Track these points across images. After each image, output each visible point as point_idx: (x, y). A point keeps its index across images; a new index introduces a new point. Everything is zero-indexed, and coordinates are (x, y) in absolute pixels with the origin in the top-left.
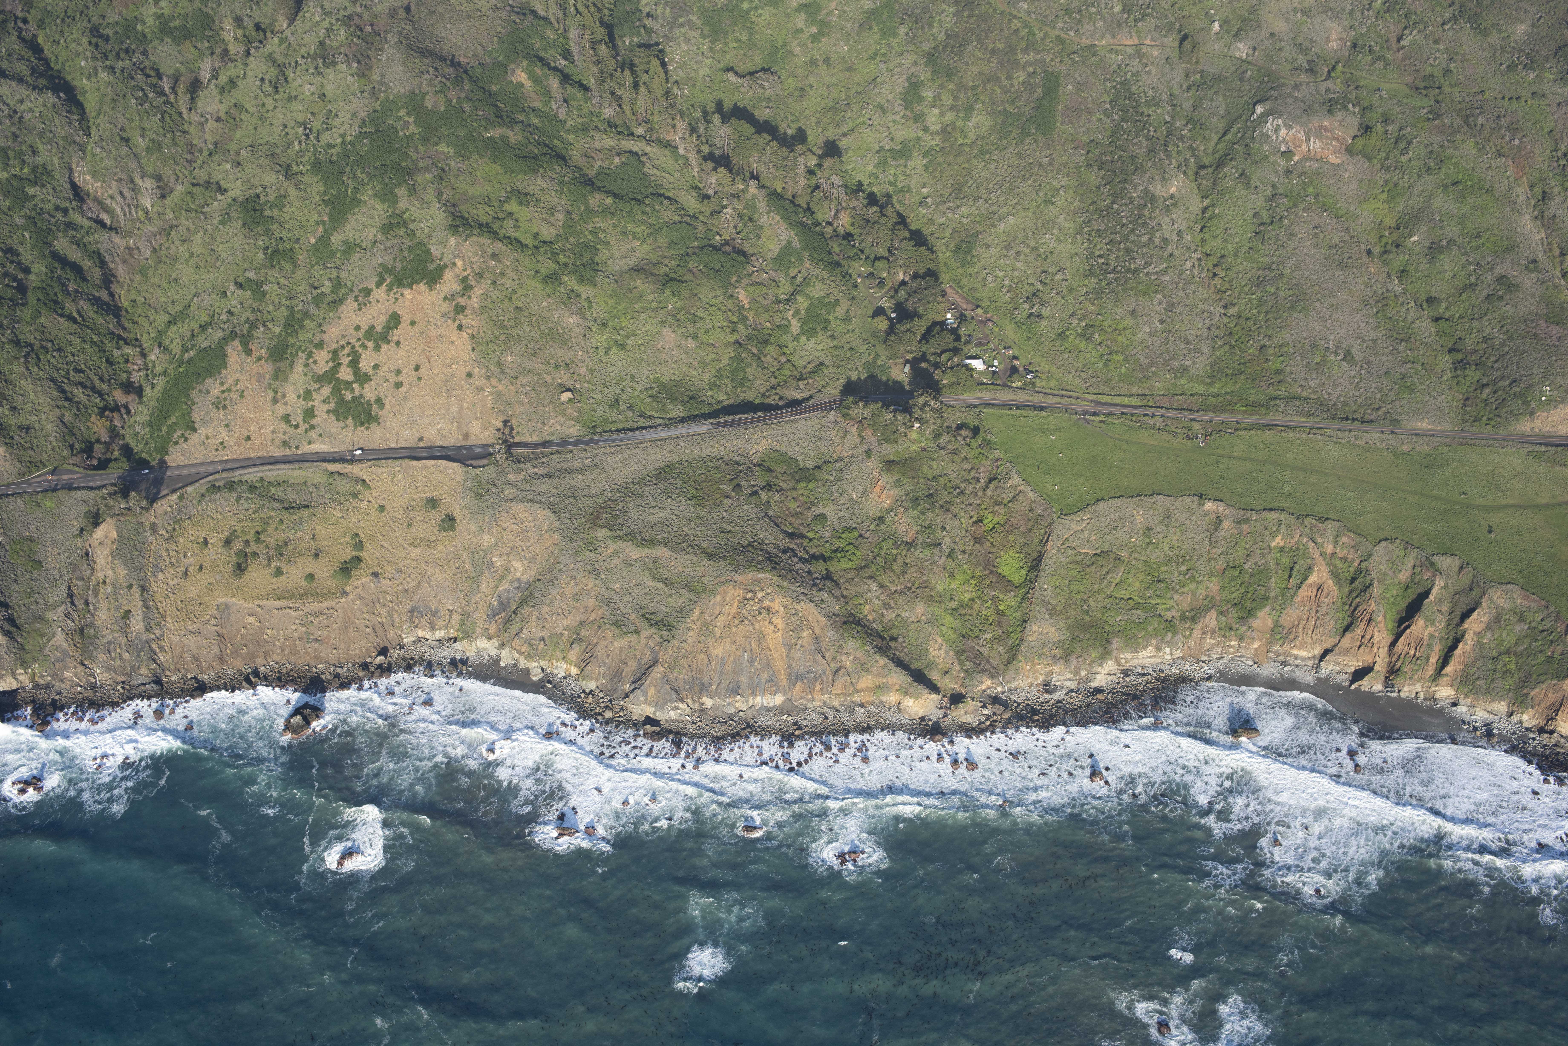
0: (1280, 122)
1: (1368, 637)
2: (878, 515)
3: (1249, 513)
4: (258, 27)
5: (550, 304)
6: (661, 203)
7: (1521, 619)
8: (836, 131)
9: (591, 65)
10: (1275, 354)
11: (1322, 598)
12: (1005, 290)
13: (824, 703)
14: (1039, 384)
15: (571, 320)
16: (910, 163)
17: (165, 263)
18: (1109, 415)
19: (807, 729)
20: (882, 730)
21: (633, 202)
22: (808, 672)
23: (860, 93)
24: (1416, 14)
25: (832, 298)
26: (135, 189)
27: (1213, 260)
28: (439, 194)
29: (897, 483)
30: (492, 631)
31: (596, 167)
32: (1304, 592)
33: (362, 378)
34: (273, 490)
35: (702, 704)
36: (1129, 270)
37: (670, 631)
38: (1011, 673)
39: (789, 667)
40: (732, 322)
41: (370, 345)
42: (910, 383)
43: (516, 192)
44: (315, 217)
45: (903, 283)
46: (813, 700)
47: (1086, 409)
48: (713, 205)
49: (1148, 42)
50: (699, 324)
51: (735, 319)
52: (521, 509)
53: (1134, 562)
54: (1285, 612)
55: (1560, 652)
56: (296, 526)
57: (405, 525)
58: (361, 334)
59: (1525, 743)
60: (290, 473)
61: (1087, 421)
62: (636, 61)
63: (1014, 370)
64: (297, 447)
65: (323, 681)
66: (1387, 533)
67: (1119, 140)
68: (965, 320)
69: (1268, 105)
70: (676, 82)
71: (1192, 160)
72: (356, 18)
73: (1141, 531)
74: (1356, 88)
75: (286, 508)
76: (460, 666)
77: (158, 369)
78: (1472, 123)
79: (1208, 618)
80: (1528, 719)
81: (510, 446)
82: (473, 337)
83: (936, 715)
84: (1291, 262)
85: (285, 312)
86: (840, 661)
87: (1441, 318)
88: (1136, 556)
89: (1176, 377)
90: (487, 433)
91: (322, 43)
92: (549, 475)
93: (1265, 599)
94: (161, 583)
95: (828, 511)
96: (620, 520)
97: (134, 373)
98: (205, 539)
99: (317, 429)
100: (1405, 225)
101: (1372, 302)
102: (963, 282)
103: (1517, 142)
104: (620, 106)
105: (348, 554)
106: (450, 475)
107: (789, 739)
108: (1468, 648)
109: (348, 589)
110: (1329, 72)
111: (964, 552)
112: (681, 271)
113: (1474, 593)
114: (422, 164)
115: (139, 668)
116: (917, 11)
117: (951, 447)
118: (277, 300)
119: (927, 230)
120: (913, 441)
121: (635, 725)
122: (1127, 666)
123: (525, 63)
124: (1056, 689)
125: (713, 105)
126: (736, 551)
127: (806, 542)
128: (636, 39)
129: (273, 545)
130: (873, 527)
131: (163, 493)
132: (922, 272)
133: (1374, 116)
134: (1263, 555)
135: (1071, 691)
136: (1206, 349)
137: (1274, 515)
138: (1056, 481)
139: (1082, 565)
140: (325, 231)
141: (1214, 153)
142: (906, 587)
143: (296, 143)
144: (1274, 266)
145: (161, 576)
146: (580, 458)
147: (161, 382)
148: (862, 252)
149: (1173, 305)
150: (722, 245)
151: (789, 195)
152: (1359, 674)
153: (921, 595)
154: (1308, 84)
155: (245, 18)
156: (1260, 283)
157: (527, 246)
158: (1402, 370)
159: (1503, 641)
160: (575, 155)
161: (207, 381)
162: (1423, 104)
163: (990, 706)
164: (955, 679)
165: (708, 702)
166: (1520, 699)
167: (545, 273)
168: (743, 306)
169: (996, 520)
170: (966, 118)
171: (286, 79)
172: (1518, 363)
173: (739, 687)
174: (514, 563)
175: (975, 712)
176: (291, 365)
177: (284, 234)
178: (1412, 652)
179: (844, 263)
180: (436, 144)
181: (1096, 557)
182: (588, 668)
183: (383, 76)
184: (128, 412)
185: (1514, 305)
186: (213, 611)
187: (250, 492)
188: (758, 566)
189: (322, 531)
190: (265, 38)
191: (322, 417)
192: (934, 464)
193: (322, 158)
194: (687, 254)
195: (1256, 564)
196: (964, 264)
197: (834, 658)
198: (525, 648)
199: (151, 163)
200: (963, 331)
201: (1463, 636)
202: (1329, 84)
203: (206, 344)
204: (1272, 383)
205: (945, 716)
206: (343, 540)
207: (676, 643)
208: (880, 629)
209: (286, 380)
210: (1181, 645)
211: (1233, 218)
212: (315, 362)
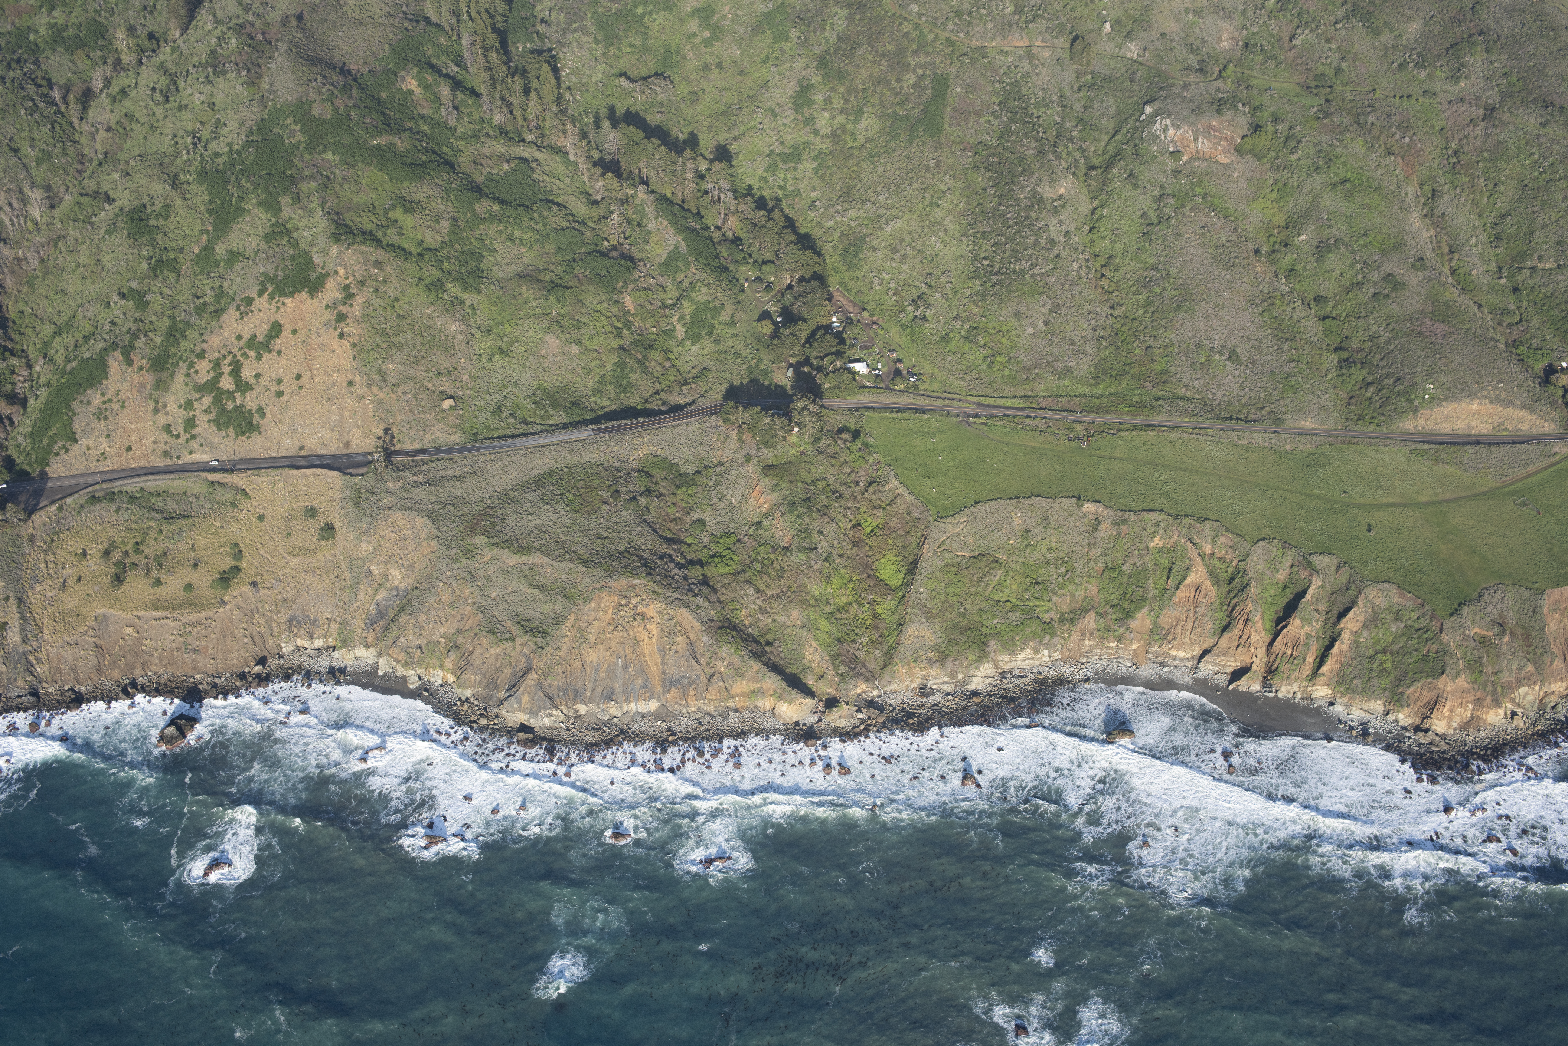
0: (1168, 122)
1: (1245, 637)
2: (756, 519)
3: (1127, 514)
4: (151, 36)
5: (433, 312)
6: (550, 209)
7: (1397, 618)
8: (728, 136)
9: (482, 71)
10: (1160, 355)
11: (1200, 599)
12: (890, 293)
13: (699, 708)
14: (922, 386)
15: (454, 327)
16: (799, 166)
17: (52, 273)
18: (991, 417)
19: (680, 735)
20: (757, 735)
21: (521, 209)
22: (682, 678)
23: (750, 97)
24: (1308, 13)
25: (717, 303)
26: (24, 200)
27: (1101, 261)
28: (324, 202)
29: (775, 488)
30: (370, 640)
31: (485, 173)
32: (1182, 593)
33: (244, 387)
34: (153, 500)
35: (576, 711)
36: (1014, 271)
37: (544, 637)
38: (887, 677)
39: (663, 673)
40: (617, 328)
41: (252, 354)
42: (792, 387)
43: (402, 199)
44: (199, 227)
45: (790, 287)
46: (687, 705)
47: (968, 411)
48: (602, 211)
49: (1039, 43)
50: (583, 330)
51: (620, 325)
52: (399, 517)
53: (1012, 564)
54: (1163, 613)
55: (1435, 650)
56: (175, 537)
57: (284, 535)
58: (242, 343)
59: (1400, 742)
60: (170, 483)
61: (968, 424)
62: (529, 67)
63: (898, 373)
64: (178, 457)
65: (200, 691)
66: (1265, 533)
67: (1007, 141)
68: (851, 323)
69: (1157, 105)
70: (569, 88)
71: (1082, 161)
72: (248, 26)
73: (1020, 533)
74: (1247, 88)
75: (166, 519)
76: (338, 674)
77: (43, 380)
78: (1363, 122)
79: (1086, 620)
80: (1404, 717)
81: (389, 454)
82: (354, 345)
83: (810, 719)
84: (1178, 263)
85: (167, 322)
86: (715, 666)
87: (1328, 317)
88: (1014, 558)
89: (1059, 378)
90: (368, 441)
91: (213, 52)
92: (428, 483)
93: (1143, 599)
94: (37, 596)
95: (707, 516)
96: (498, 528)
97: (20, 385)
98: (84, 550)
99: (198, 439)
100: (1293, 225)
101: (1258, 301)
102: (850, 285)
103: (1407, 140)
104: (511, 112)
105: (227, 563)
106: (329, 483)
107: (662, 745)
108: (1345, 647)
109: (226, 598)
110: (1220, 71)
111: (841, 556)
112: (566, 277)
113: (1351, 592)
114: (306, 172)
115: (15, 680)
116: (809, 15)
117: (831, 451)
118: (159, 310)
119: (816, 233)
120: (792, 446)
121: (510, 732)
122: (1005, 668)
123: (415, 70)
124: (933, 692)
125: (606, 110)
126: (612, 557)
127: (684, 548)
128: (529, 45)
129: (152, 555)
130: (751, 531)
131: (42, 504)
132: (808, 275)
133: (1264, 116)
134: (1141, 556)
135: (948, 694)
136: (1091, 350)
137: (1153, 516)
138: (934, 484)
139: (959, 568)
140: (209, 241)
141: (1104, 154)
142: (782, 591)
143: (184, 152)
144: (1160, 266)
145: (38, 588)
146: (461, 465)
147: (44, 393)
148: (750, 256)
149: (1058, 306)
150: (610, 250)
151: (678, 199)
152: (1238, 674)
153: (796, 600)
154: (1197, 84)
155: (139, 27)
156: (1146, 283)
157: (411, 253)
158: (1287, 369)
159: (1379, 640)
160: (465, 163)
161: (88, 391)
162: (1314, 103)
163: (865, 710)
164: (830, 683)
165: (582, 709)
166: (1396, 698)
167: (428, 280)
168: (629, 312)
169: (875, 523)
170: (856, 121)
171: (177, 89)
172: (1402, 361)
173: (613, 694)
174: (392, 571)
175: (849, 716)
176: (172, 375)
177: (169, 244)
178: (1289, 652)
179: (732, 267)
180: (322, 152)
181: (974, 560)
182: (464, 676)
183: (272, 84)
184: (12, 423)
185: (1400, 304)
186: (91, 622)
187: (130, 503)
188: (633, 572)
189: (202, 541)
190: (159, 47)
191: (203, 426)
192: (813, 469)
193: (208, 167)
194: (574, 260)
195: (1134, 565)
196: (851, 267)
197: (709, 663)
198: (402, 657)
199: (41, 173)
200: (848, 334)
201: (1339, 635)
202: (1219, 84)
203: (87, 355)
204: (1157, 384)
205: (820, 720)
206: (222, 550)
207: (550, 650)
208: (756, 633)
209: (167, 390)
210: (1059, 647)
211: (1121, 218)
212: (197, 372)
